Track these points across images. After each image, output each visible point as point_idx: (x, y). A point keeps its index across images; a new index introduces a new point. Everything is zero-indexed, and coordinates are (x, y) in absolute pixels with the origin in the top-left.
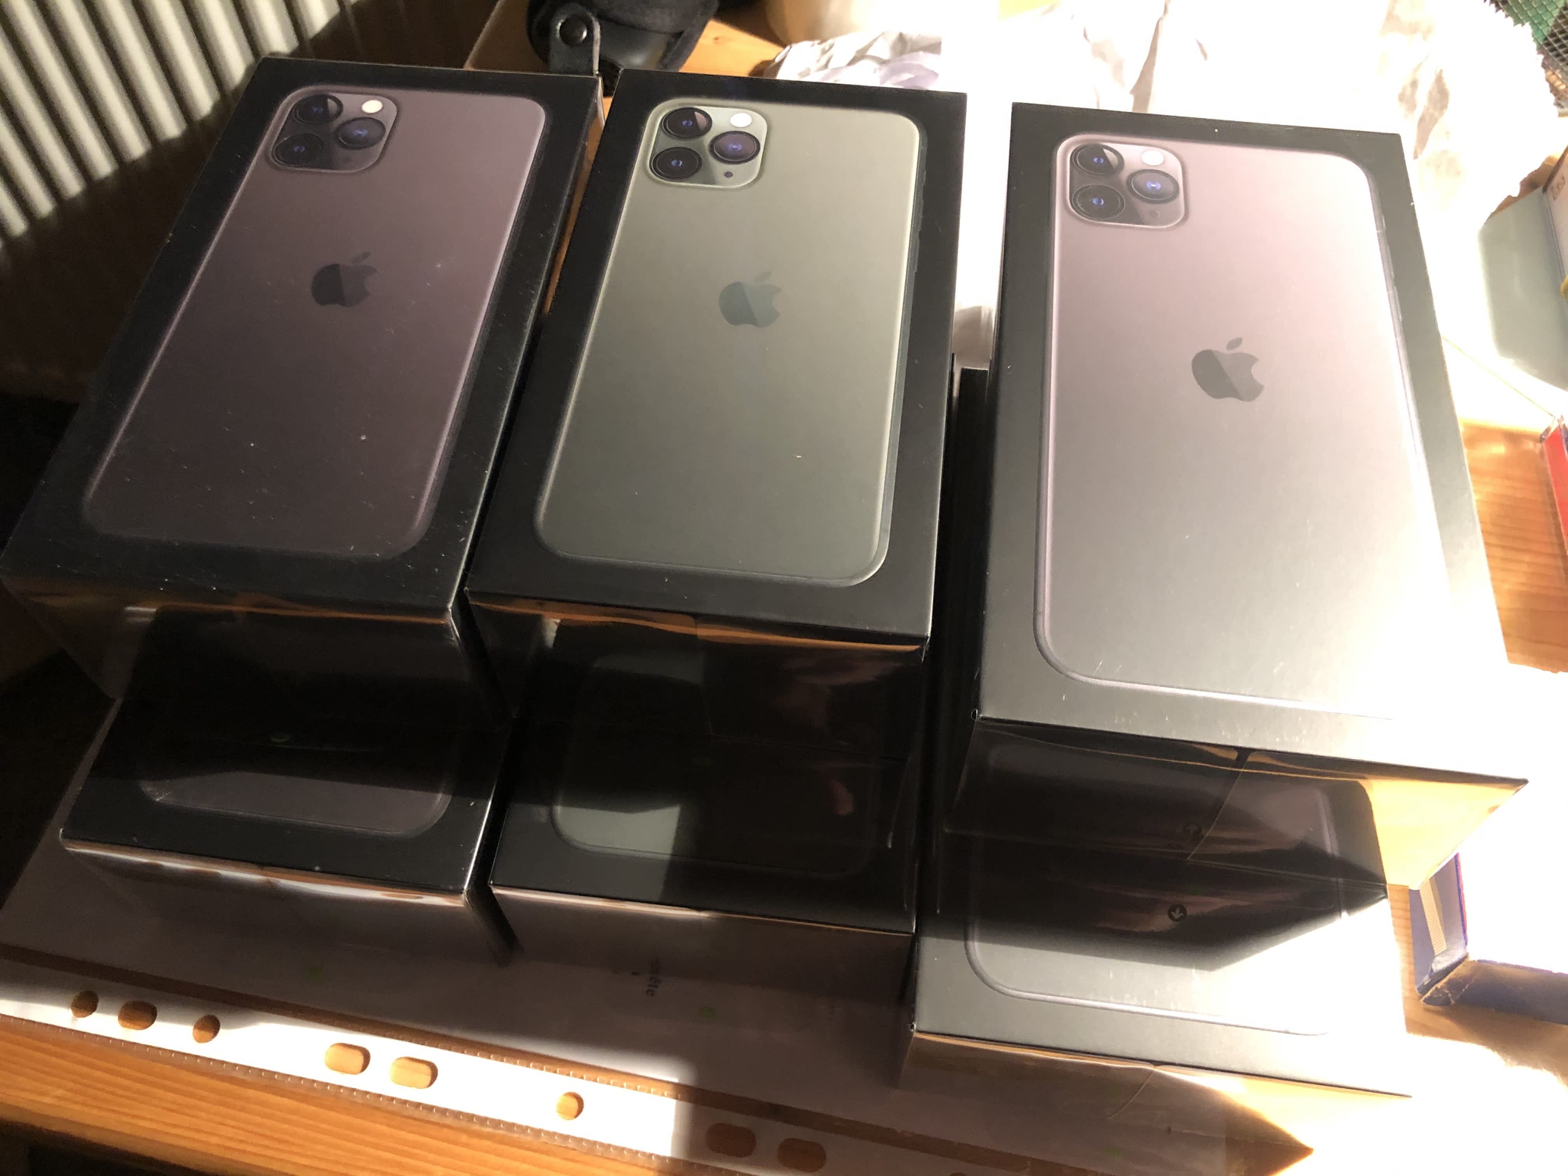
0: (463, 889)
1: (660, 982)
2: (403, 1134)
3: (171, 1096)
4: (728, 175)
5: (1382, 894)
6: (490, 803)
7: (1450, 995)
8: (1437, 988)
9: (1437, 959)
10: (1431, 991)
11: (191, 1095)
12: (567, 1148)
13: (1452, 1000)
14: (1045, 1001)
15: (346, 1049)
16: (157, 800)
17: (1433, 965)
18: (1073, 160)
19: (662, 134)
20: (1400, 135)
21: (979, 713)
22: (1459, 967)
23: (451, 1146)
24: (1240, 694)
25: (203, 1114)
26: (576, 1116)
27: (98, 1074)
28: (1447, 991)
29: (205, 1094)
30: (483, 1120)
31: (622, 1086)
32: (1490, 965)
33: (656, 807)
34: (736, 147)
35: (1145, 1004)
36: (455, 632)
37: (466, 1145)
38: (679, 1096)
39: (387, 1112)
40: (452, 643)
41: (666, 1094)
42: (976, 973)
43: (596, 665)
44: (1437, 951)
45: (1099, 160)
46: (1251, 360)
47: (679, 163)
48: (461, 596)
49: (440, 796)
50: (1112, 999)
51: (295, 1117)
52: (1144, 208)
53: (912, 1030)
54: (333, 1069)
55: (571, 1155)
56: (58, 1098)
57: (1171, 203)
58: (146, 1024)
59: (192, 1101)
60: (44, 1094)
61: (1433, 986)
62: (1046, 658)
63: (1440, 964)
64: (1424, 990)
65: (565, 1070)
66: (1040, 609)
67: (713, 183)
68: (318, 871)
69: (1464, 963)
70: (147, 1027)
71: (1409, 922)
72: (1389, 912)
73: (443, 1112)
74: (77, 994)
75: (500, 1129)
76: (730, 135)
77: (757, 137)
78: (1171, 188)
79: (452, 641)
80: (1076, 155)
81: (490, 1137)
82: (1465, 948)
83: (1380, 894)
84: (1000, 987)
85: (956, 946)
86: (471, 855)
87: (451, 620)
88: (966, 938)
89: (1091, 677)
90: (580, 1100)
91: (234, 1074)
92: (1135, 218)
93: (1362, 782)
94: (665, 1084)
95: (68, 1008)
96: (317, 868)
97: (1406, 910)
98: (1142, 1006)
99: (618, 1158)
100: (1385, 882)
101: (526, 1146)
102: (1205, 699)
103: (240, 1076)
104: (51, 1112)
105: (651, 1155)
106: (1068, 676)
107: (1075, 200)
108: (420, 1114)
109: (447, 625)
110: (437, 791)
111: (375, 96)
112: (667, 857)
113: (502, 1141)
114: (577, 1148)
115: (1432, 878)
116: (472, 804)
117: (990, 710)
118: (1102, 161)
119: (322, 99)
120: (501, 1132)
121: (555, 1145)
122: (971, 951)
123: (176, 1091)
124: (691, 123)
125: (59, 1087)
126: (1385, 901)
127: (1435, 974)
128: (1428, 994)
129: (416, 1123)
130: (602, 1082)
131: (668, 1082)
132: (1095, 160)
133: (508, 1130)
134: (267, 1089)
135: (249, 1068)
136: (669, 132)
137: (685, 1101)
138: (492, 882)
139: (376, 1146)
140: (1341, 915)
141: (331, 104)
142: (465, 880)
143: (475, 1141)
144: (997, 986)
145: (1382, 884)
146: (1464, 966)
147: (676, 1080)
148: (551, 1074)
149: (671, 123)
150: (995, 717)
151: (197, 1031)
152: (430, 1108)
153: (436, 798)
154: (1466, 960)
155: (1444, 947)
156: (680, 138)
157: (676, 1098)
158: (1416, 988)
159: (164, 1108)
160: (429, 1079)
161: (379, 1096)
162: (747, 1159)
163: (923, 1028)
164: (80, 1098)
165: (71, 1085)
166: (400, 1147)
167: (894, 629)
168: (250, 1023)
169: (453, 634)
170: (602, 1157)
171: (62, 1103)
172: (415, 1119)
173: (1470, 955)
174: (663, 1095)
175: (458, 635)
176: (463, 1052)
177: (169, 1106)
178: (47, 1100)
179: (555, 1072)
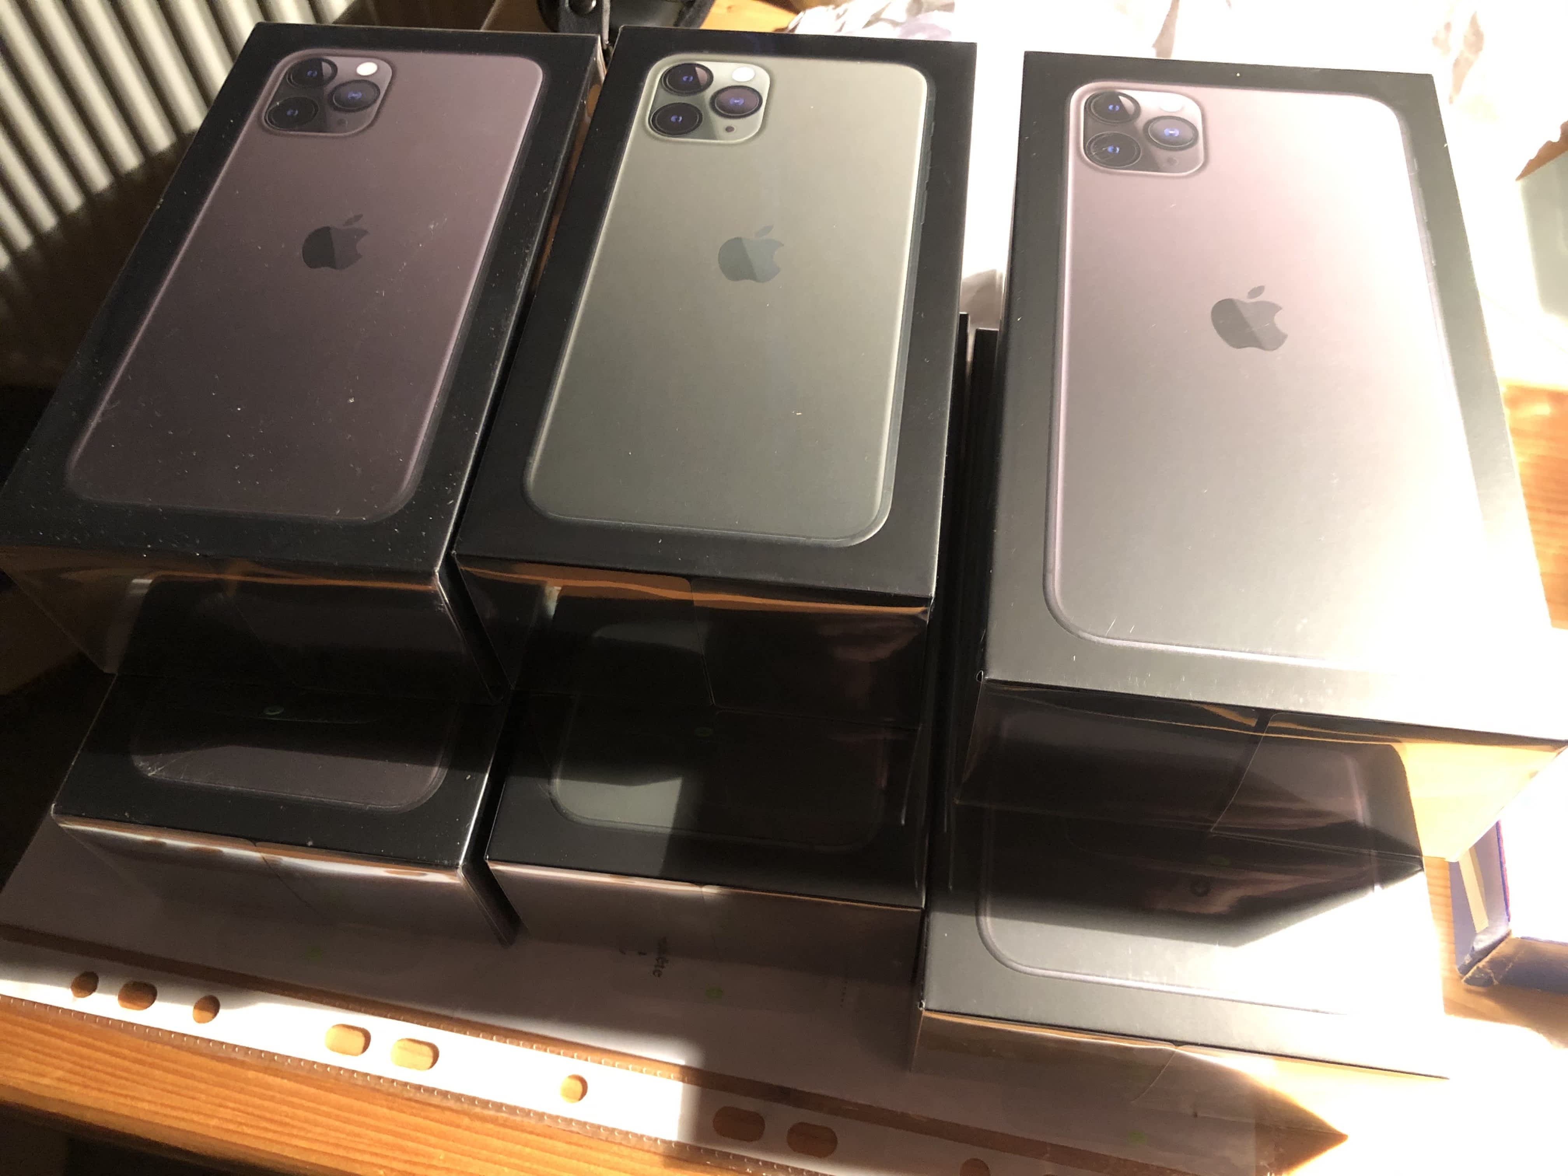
0: (458, 864)
1: (667, 962)
2: (404, 1117)
3: (170, 1077)
4: (729, 129)
5: (1417, 867)
6: (487, 776)
7: (1492, 975)
8: (1478, 968)
9: (1479, 937)
10: (1472, 971)
11: (192, 1077)
12: (572, 1132)
13: (1494, 980)
14: (1061, 978)
15: (347, 1030)
16: (150, 775)
17: (1474, 943)
18: (1087, 109)
19: (662, 91)
20: (1433, 75)
21: (985, 675)
22: (1502, 945)
23: (453, 1129)
24: (1261, 653)
25: (203, 1097)
26: (580, 1099)
27: (98, 1055)
28: (1489, 971)
29: (205, 1075)
30: (485, 1104)
31: (628, 1069)
32: (1533, 942)
33: (656, 780)
34: (738, 101)
35: (1165, 981)
36: (444, 597)
37: (468, 1129)
38: (686, 1079)
39: (389, 1094)
40: (442, 609)
41: (672, 1076)
42: (988, 949)
43: (598, 634)
44: (1479, 929)
45: (1114, 107)
46: (1274, 308)
47: (679, 119)
48: (449, 560)
49: (436, 770)
50: (1130, 976)
51: (296, 1100)
52: (1162, 155)
53: (921, 1009)
54: (333, 1050)
55: (575, 1138)
56: (59, 1079)
57: (1190, 150)
58: (145, 1004)
59: (190, 1082)
60: (42, 1075)
61: (1474, 965)
62: (1055, 617)
63: (1482, 942)
64: (1465, 970)
65: (570, 1052)
66: (1050, 567)
67: (714, 138)
68: (311, 846)
69: (1507, 940)
70: (146, 1008)
71: (1450, 900)
72: (1425, 889)
73: (444, 1094)
74: (77, 975)
75: (502, 1112)
76: (729, 91)
77: (758, 90)
78: (1189, 134)
79: (441, 607)
80: (1090, 105)
81: (494, 1121)
82: (1508, 925)
83: (1415, 867)
84: (1014, 965)
85: (966, 921)
86: (468, 830)
87: (438, 585)
88: (977, 914)
89: (1103, 637)
90: (583, 1082)
91: (233, 1055)
92: (1151, 165)
93: (1396, 746)
94: (672, 1067)
95: (68, 987)
96: (310, 843)
97: (1445, 887)
98: (1162, 984)
99: (623, 1142)
100: (1420, 854)
101: (529, 1129)
102: (1224, 659)
103: (240, 1057)
104: (47, 1093)
105: (656, 1139)
106: (1079, 636)
107: (1089, 148)
108: (420, 1096)
109: (436, 592)
110: (432, 764)
111: (369, 58)
112: (668, 831)
113: (505, 1125)
114: (580, 1132)
115: (1472, 848)
116: (468, 778)
117: (996, 671)
118: (1117, 108)
119: (316, 63)
120: (504, 1115)
121: (558, 1128)
122: (983, 927)
123: (175, 1072)
124: (692, 78)
125: (58, 1068)
126: (1420, 874)
127: (1477, 952)
128: (1470, 974)
129: (417, 1105)
130: (606, 1064)
131: (675, 1065)
132: (1111, 107)
133: (510, 1113)
134: (266, 1070)
135: (248, 1049)
136: (670, 89)
137: (691, 1084)
138: (488, 857)
139: (378, 1130)
140: (1373, 889)
141: (325, 65)
142: (460, 854)
143: (477, 1124)
144: (1009, 963)
145: (1418, 857)
146: (1507, 943)
147: (682, 1062)
148: (554, 1056)
149: (671, 79)
150: (1000, 679)
151: (196, 1011)
152: (430, 1091)
153: (430, 773)
154: (1509, 937)
155: (1486, 923)
156: (680, 94)
157: (683, 1081)
158: (1456, 967)
159: (163, 1090)
160: (431, 1060)
161: (380, 1078)
162: (754, 1143)
163: (930, 1007)
164: (79, 1079)
165: (69, 1065)
166: (402, 1130)
167: (897, 590)
168: (249, 1004)
169: (442, 599)
170: (607, 1141)
171: (62, 1085)
172: (417, 1101)
173: (1512, 932)
174: (670, 1078)
175: (447, 601)
176: (465, 1033)
177: (170, 1088)
178: (46, 1081)
179: (559, 1054)
